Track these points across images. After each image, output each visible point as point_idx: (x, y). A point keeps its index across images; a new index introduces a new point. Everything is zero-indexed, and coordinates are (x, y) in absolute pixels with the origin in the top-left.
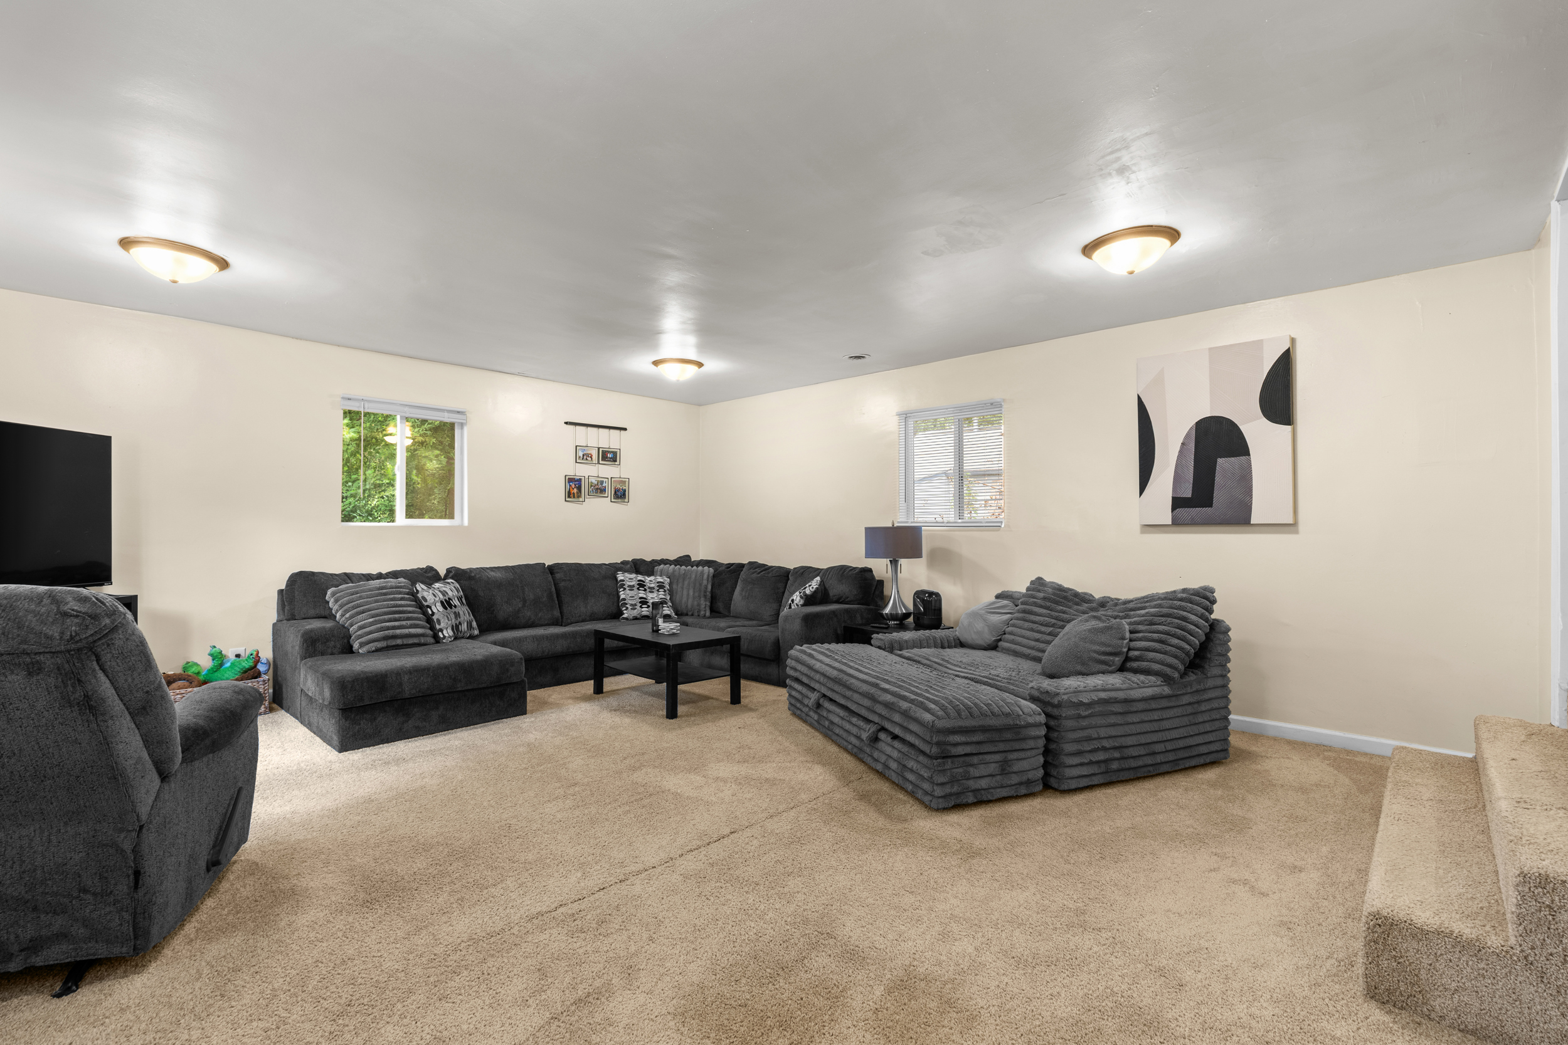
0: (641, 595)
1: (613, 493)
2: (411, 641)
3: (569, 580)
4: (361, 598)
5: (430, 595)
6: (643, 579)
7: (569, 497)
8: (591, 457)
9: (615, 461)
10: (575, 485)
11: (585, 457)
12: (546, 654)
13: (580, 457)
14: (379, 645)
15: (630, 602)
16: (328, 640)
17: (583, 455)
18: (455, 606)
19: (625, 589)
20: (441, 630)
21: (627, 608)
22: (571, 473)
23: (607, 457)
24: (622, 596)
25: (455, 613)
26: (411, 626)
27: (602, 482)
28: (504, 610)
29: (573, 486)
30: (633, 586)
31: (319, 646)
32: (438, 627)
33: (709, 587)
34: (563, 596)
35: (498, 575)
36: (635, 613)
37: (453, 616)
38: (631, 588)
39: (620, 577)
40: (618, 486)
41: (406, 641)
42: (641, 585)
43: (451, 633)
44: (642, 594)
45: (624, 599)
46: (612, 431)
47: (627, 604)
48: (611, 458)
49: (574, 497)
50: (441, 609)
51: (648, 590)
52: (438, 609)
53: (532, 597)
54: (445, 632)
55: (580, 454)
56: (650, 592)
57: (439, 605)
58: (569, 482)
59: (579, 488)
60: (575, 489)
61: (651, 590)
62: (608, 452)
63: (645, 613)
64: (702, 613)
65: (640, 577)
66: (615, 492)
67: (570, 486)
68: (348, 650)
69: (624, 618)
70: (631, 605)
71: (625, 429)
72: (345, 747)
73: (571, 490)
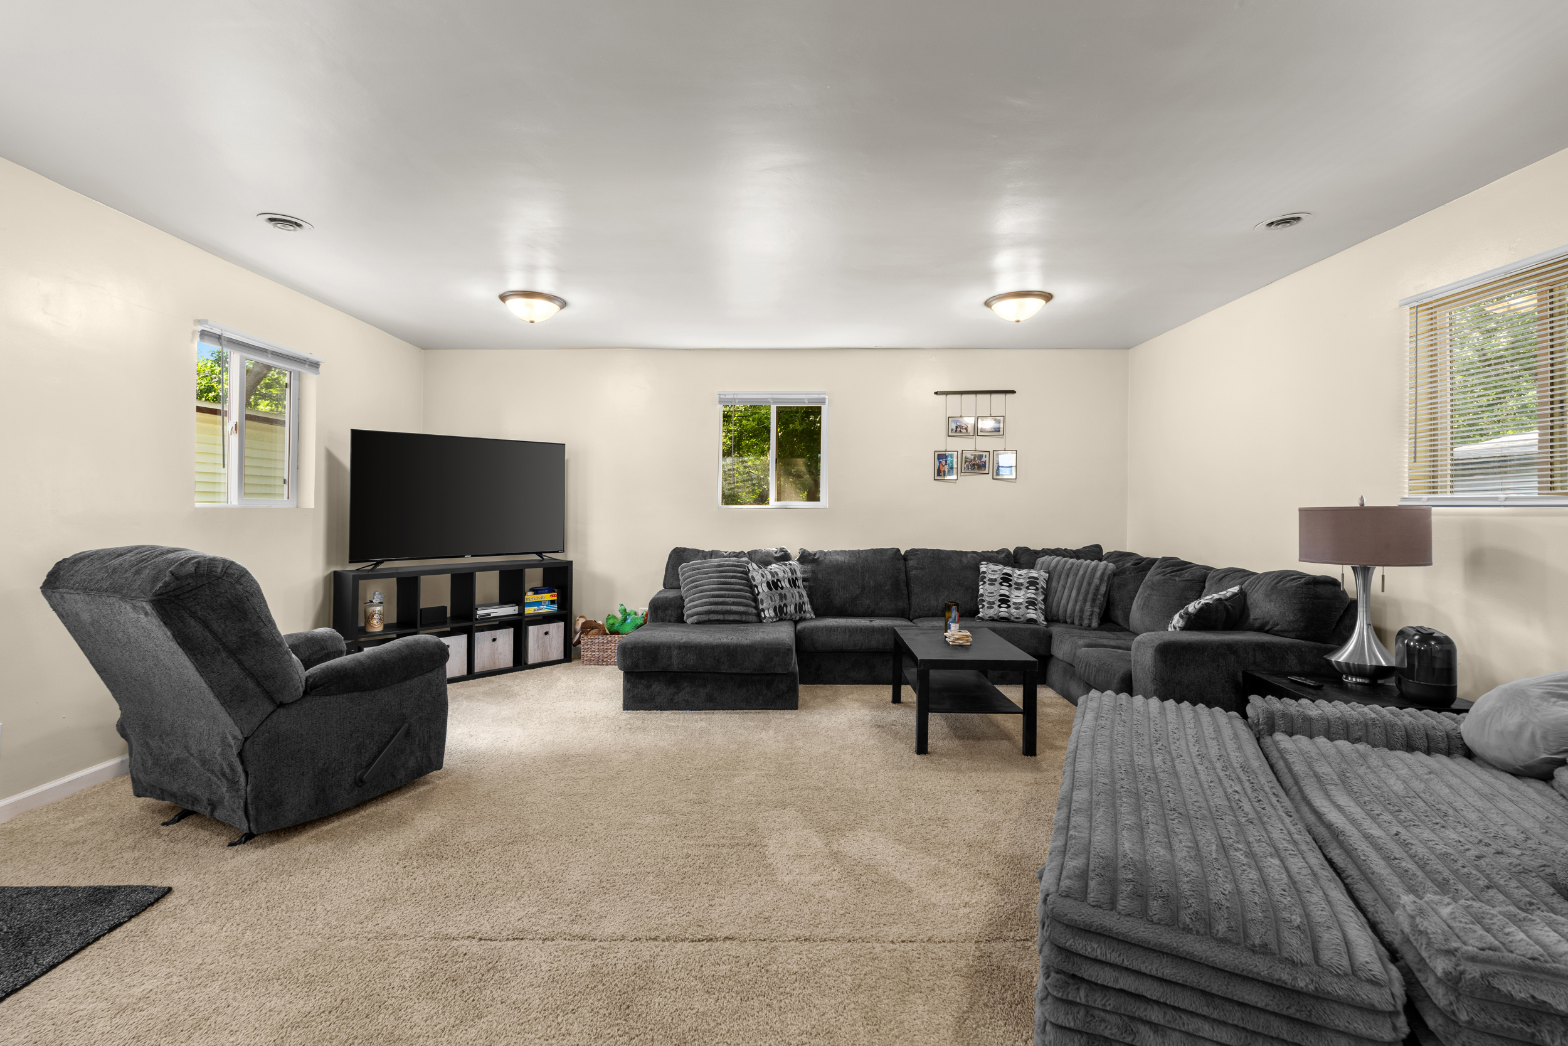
0: (1002, 592)
1: (995, 468)
2: (732, 617)
3: (921, 569)
4: (699, 574)
5: (758, 575)
6: (1010, 572)
7: (939, 475)
8: (966, 429)
9: (998, 431)
10: (945, 462)
11: (959, 429)
12: (858, 647)
13: (952, 430)
14: (705, 618)
15: (988, 599)
16: (666, 609)
17: (957, 427)
18: (782, 588)
19: (985, 583)
20: (763, 610)
21: (983, 606)
22: (941, 448)
23: (987, 427)
24: (981, 591)
25: (780, 594)
26: (734, 604)
27: (981, 457)
28: (840, 597)
29: (943, 463)
30: (995, 580)
31: (660, 613)
32: (761, 607)
33: (1103, 589)
34: (913, 585)
35: (840, 558)
36: (991, 613)
37: (777, 598)
38: (992, 582)
39: (983, 568)
40: (1002, 460)
41: (728, 617)
42: (1006, 579)
43: (772, 614)
44: (1004, 590)
45: (982, 595)
46: (993, 396)
47: (984, 601)
48: (992, 428)
49: (944, 475)
50: (766, 589)
51: (1014, 586)
52: (763, 589)
53: (872, 584)
54: (766, 612)
55: (953, 426)
56: (1016, 589)
57: (764, 585)
58: (938, 459)
59: (951, 465)
60: (945, 466)
61: (1019, 586)
62: (989, 421)
63: (1003, 614)
64: (1086, 622)
65: (1008, 570)
66: (999, 468)
67: (940, 462)
68: (680, 620)
69: (980, 618)
70: (989, 603)
71: (1013, 392)
72: (627, 707)
73: (941, 467)
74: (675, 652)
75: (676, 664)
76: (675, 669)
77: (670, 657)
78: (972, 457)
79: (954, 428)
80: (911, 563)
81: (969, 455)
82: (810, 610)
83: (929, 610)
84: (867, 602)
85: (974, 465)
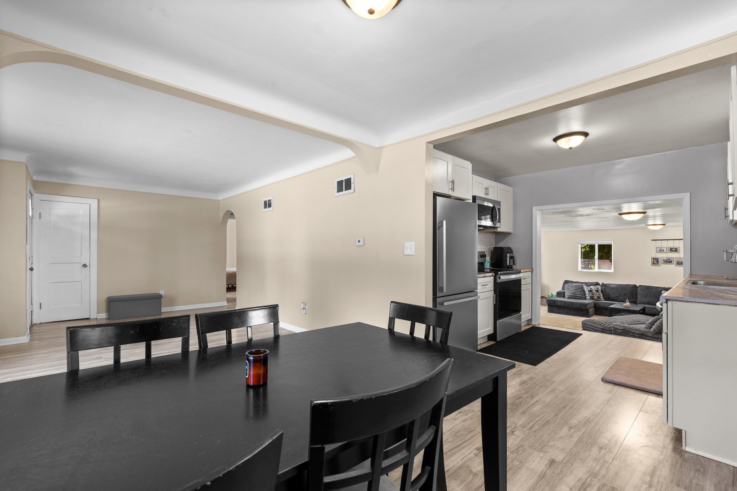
1: (676, 263)
2: (578, 298)
3: (641, 291)
4: (569, 287)
5: (586, 288)
7: (653, 264)
8: (664, 251)
9: (677, 251)
10: (656, 260)
11: (661, 251)
14: (570, 297)
16: (561, 294)
17: (660, 250)
18: (593, 292)
20: (587, 297)
22: (654, 256)
23: (672, 250)
25: (592, 294)
26: (578, 294)
27: (670, 259)
28: (612, 296)
29: (655, 261)
31: (559, 295)
32: (586, 296)
34: (638, 295)
35: (614, 286)
37: (591, 294)
39: (662, 292)
40: (679, 260)
41: (576, 297)
43: (589, 298)
46: (675, 241)
48: (674, 250)
49: (655, 264)
50: (588, 292)
52: (587, 292)
53: (623, 293)
54: (588, 297)
57: (587, 291)
58: (653, 259)
59: (658, 261)
60: (656, 261)
62: (673, 248)
66: (677, 263)
67: (653, 261)
68: (564, 297)
72: (548, 312)
73: (654, 262)
74: (559, 302)
75: (559, 304)
76: (559, 305)
77: (558, 303)
78: (666, 259)
79: (659, 251)
80: (638, 289)
81: (665, 259)
82: (603, 298)
83: (643, 302)
84: (621, 298)
85: (667, 261)
